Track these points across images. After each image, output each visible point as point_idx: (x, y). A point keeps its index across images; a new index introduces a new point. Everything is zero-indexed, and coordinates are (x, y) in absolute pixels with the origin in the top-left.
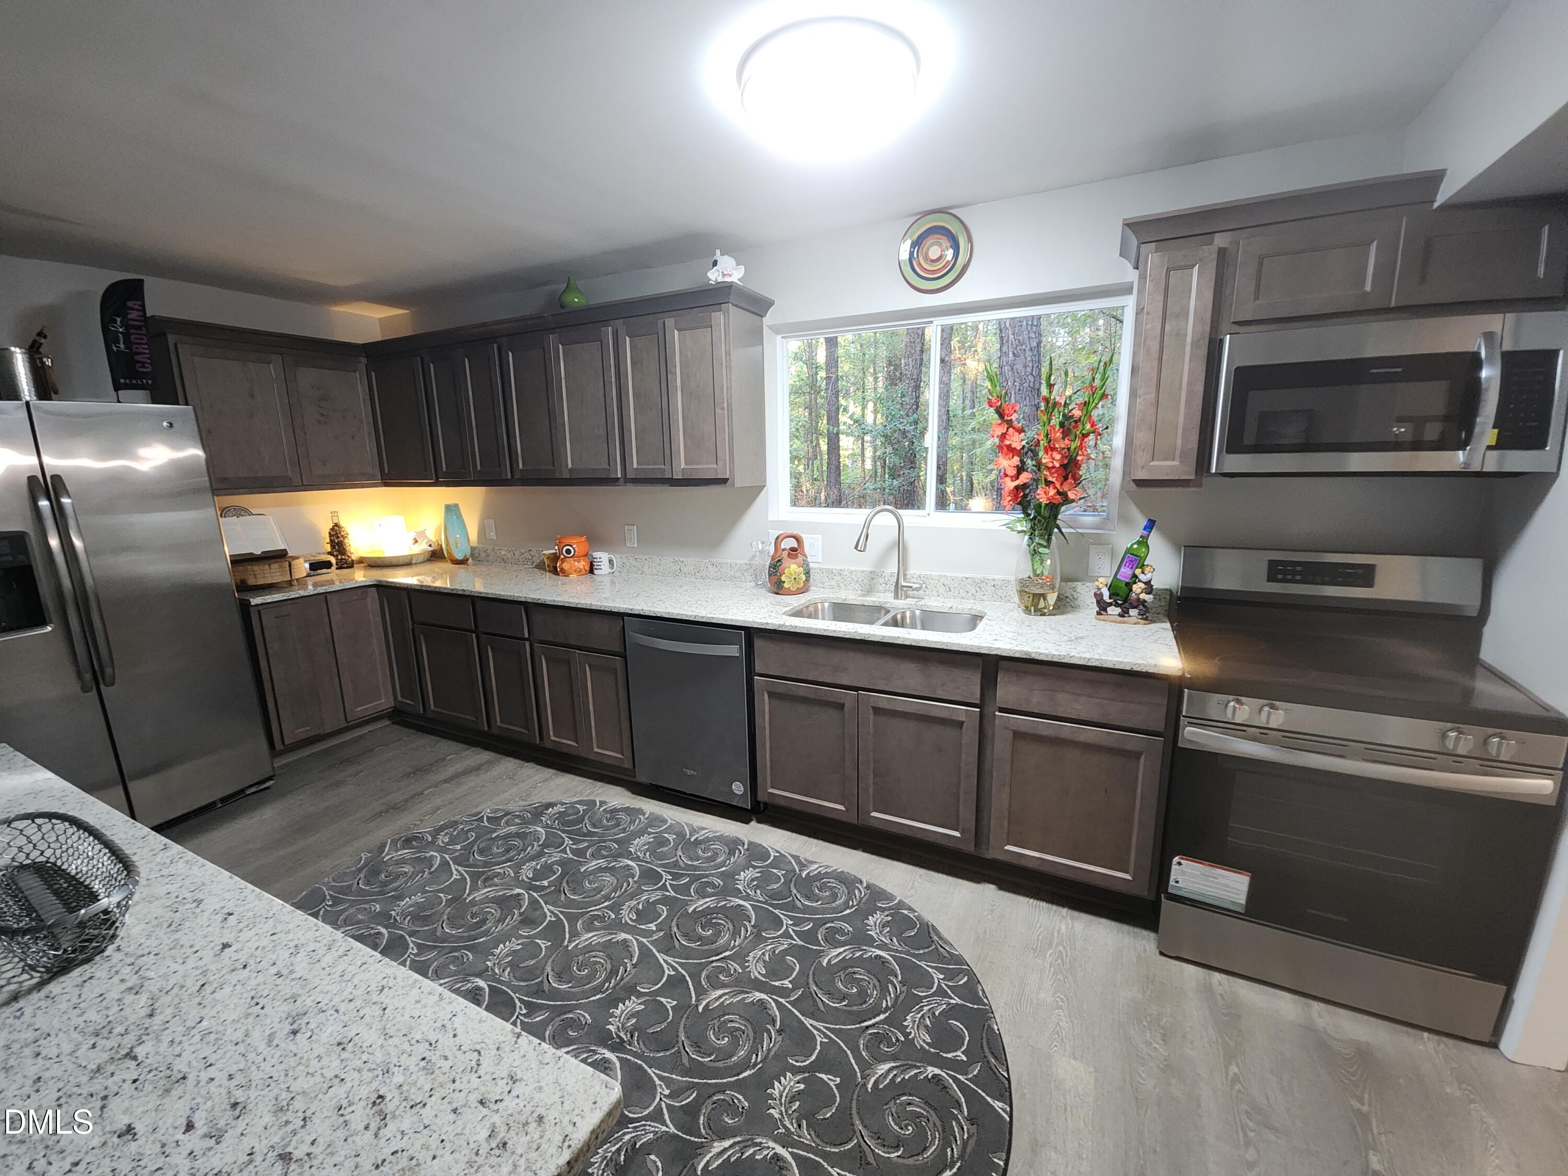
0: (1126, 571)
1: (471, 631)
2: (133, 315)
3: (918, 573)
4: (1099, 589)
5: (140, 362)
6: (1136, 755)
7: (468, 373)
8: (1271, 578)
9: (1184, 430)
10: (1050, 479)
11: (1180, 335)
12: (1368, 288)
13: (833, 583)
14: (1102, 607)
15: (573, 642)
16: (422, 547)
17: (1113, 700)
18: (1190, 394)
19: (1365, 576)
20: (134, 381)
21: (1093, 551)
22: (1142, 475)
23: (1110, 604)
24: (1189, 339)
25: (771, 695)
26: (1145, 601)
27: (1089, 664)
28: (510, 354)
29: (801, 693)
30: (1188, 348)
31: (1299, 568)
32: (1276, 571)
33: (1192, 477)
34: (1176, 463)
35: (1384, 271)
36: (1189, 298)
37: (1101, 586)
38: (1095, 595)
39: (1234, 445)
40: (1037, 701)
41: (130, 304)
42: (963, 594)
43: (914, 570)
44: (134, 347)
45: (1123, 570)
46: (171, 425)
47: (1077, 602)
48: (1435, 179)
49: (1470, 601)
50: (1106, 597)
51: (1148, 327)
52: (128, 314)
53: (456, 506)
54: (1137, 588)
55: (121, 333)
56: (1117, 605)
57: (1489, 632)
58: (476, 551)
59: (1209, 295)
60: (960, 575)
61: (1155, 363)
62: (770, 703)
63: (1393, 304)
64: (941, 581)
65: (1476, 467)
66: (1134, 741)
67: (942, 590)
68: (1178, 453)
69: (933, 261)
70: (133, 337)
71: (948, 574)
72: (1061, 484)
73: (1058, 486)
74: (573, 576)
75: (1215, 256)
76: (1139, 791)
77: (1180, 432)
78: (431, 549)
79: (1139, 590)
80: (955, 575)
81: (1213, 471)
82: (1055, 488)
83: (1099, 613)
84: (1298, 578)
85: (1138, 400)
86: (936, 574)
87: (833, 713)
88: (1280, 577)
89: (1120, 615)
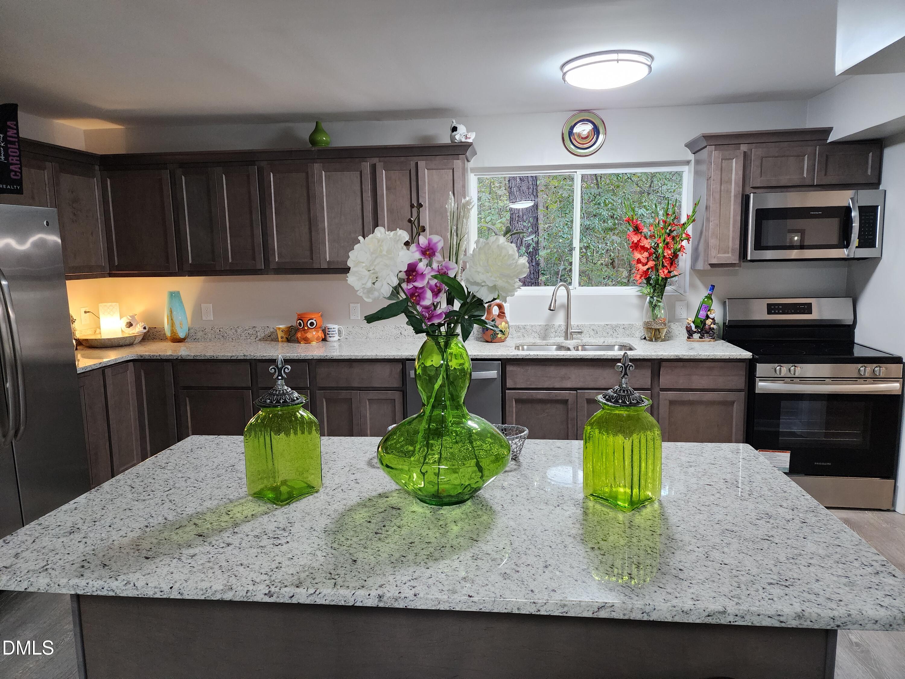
0: (703, 313)
1: (247, 388)
2: (10, 133)
3: (576, 324)
4: (689, 324)
5: (13, 171)
6: (732, 403)
7: (225, 186)
8: (769, 313)
9: (733, 238)
10: (666, 264)
11: (729, 192)
12: (805, 175)
13: (519, 334)
14: (690, 333)
15: (356, 385)
16: (138, 330)
17: (720, 375)
18: (735, 221)
19: (807, 309)
20: (9, 187)
21: (678, 304)
22: (714, 261)
23: (695, 332)
24: (733, 194)
25: (518, 401)
26: (713, 329)
27: (709, 358)
28: (272, 174)
29: (539, 397)
30: (732, 198)
31: (780, 307)
32: (772, 309)
33: (738, 262)
34: (730, 255)
35: (811, 169)
36: (732, 173)
37: (690, 322)
38: (687, 327)
39: (758, 246)
40: (682, 383)
41: (9, 123)
42: (605, 334)
43: (574, 322)
44: (10, 158)
45: (701, 312)
46: (48, 224)
47: (671, 334)
48: (828, 131)
49: (848, 319)
50: (693, 328)
51: (714, 187)
52: (7, 131)
53: (179, 292)
54: (709, 322)
55: (3, 147)
56: (698, 332)
57: (857, 331)
58: (192, 331)
59: (741, 173)
60: (603, 323)
61: (718, 205)
62: (516, 407)
63: (815, 184)
64: (592, 328)
65: (852, 256)
66: (731, 396)
67: (592, 333)
68: (730, 250)
69: (582, 138)
70: (10, 150)
71: (595, 323)
72: (670, 267)
73: (669, 268)
74: (314, 343)
75: (742, 155)
76: (734, 423)
77: (731, 239)
78: (145, 331)
79: (710, 323)
80: (600, 323)
81: (749, 258)
82: (667, 269)
83: (688, 338)
84: (781, 311)
85: (711, 223)
86: (588, 323)
87: (560, 407)
88: (773, 311)
89: (700, 338)
